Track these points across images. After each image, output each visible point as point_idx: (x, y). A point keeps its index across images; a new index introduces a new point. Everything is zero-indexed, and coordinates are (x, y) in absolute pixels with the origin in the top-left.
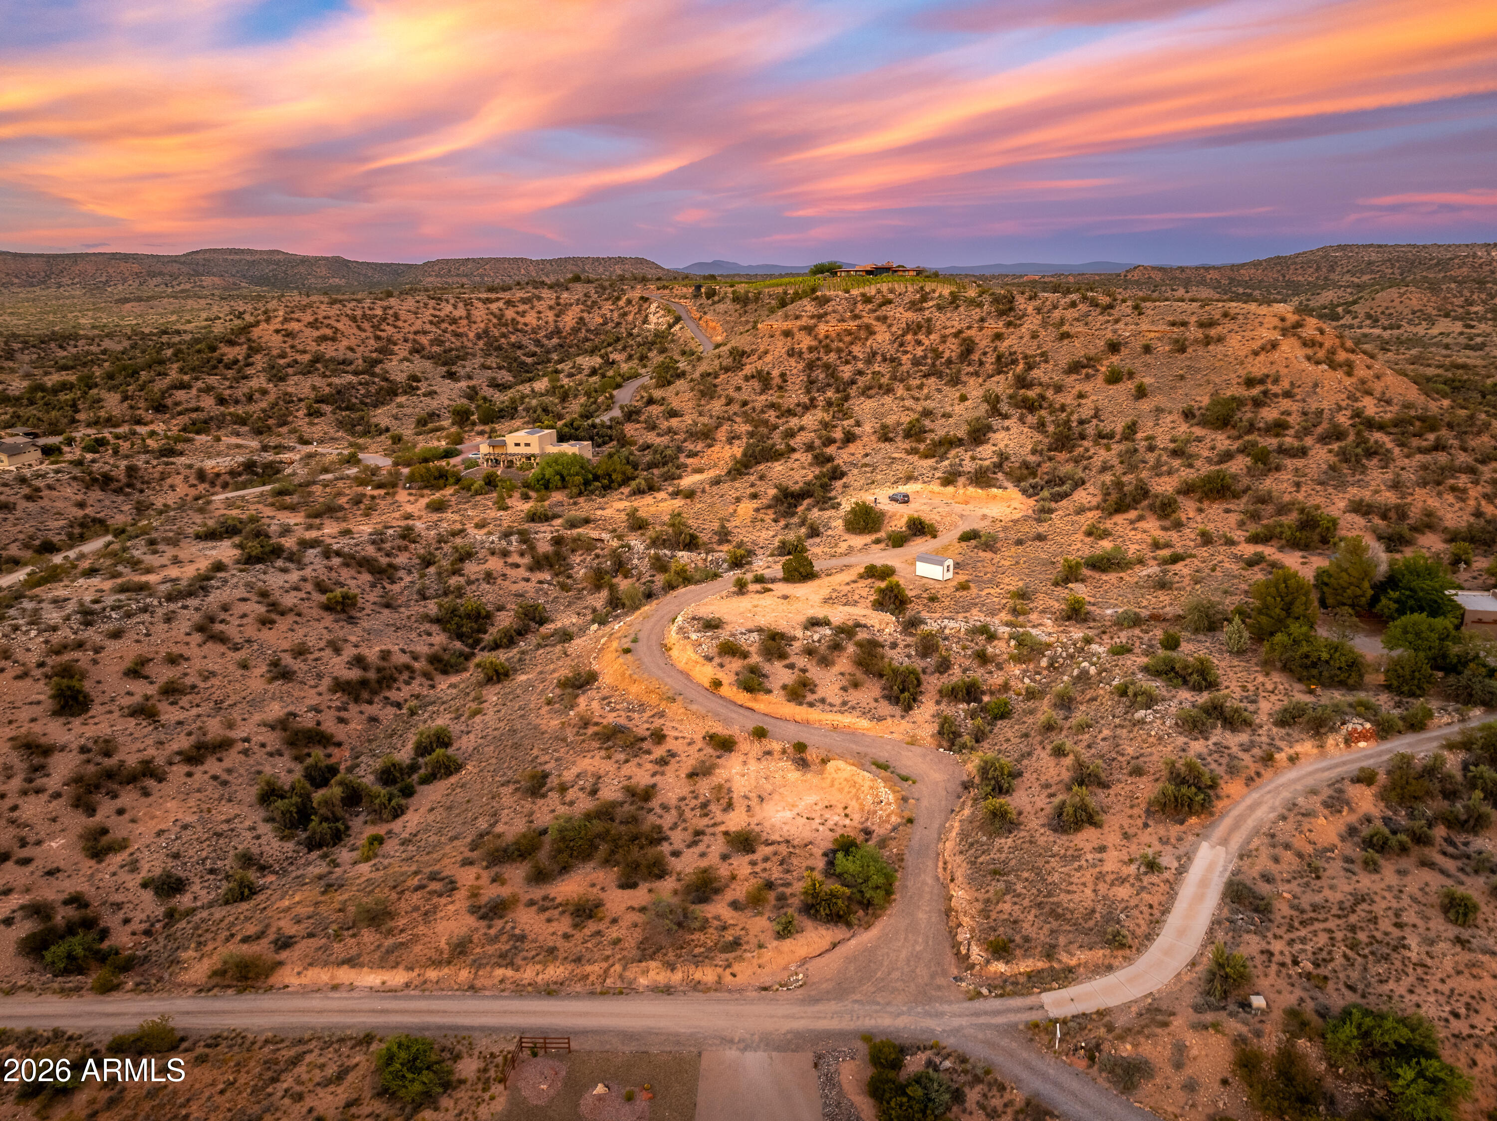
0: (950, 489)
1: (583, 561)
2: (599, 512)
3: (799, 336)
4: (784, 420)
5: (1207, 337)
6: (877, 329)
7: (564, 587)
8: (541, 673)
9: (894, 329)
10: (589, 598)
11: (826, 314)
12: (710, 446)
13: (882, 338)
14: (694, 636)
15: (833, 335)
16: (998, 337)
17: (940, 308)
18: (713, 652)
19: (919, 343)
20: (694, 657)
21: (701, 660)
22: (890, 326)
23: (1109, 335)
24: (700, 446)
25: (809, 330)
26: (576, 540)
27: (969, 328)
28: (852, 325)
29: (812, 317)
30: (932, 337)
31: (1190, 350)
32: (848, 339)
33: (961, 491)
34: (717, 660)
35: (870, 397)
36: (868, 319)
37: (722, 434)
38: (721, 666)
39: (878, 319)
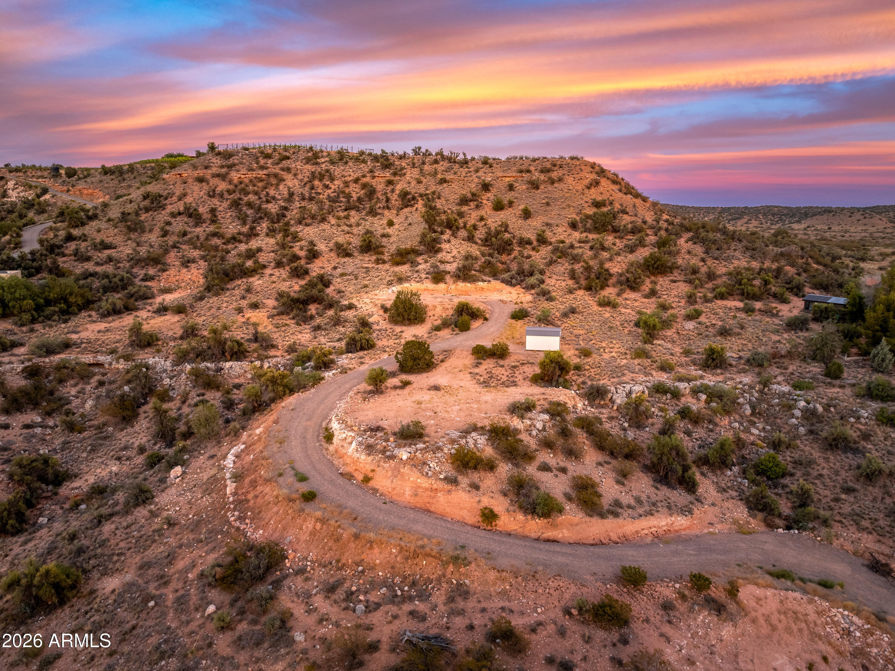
0: (442, 286)
1: (82, 392)
2: (74, 336)
3: (214, 182)
4: (230, 246)
5: (550, 178)
6: (285, 177)
7: (71, 427)
9: (300, 177)
10: (120, 435)
11: (234, 165)
12: (164, 271)
13: (291, 182)
14: (404, 454)
15: (247, 181)
16: (390, 182)
17: (332, 162)
18: (448, 470)
19: (327, 187)
20: (423, 482)
21: (441, 485)
22: (295, 175)
23: (476, 180)
24: (151, 271)
25: (223, 177)
26: (59, 368)
27: (364, 176)
28: (262, 173)
29: (222, 167)
30: (336, 182)
31: (542, 187)
32: (260, 184)
33: (453, 287)
34: (464, 481)
35: (307, 225)
36: (276, 170)
37: (172, 257)
38: (476, 487)
39: (282, 169)
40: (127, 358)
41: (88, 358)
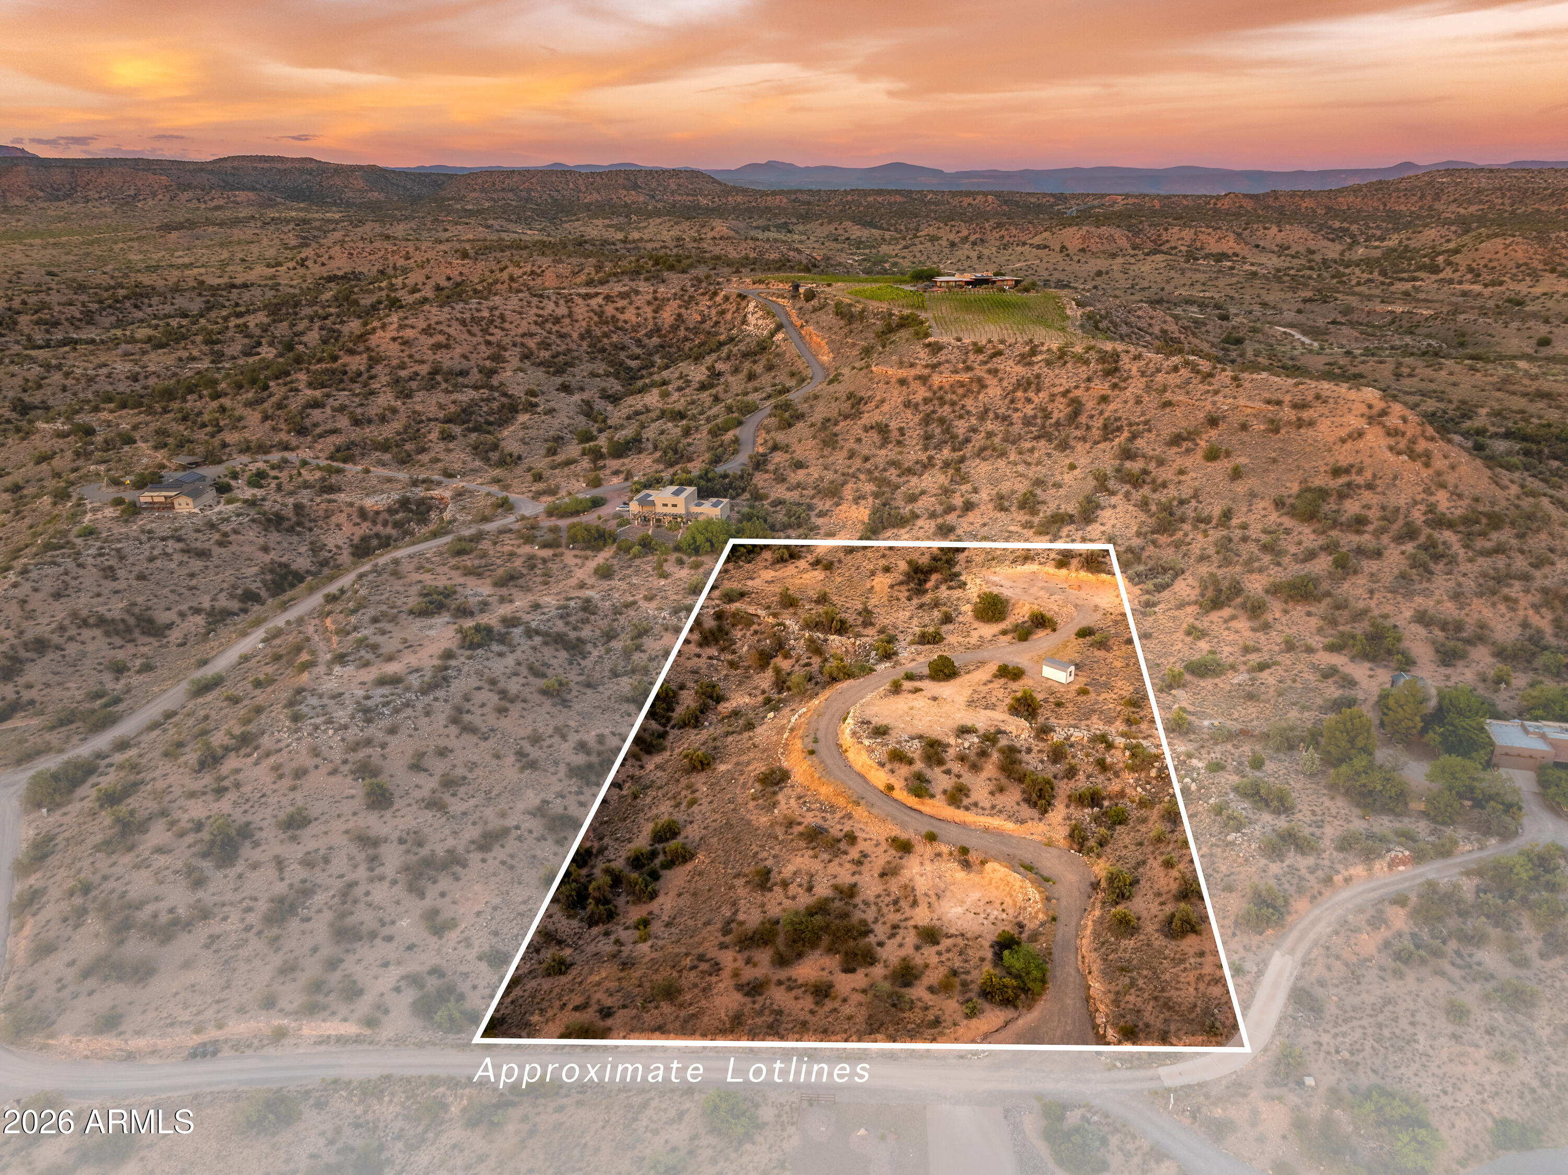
0: (1064, 571)
1: (744, 636)
2: (750, 583)
3: (915, 385)
4: (904, 479)
5: (1299, 419)
6: (988, 382)
7: (732, 665)
8: (738, 764)
9: (1005, 384)
10: (756, 677)
11: (939, 364)
12: (838, 505)
13: (994, 391)
14: (867, 742)
15: (947, 387)
16: (1104, 399)
17: (1049, 363)
18: (884, 757)
19: (1029, 400)
20: (869, 762)
21: (876, 766)
22: (1001, 380)
23: (1209, 407)
24: (828, 504)
25: (923, 379)
26: (734, 615)
27: (1077, 387)
28: (965, 377)
29: (926, 366)
30: (1041, 395)
31: (1283, 431)
32: (961, 391)
33: (1074, 575)
34: (888, 766)
35: (984, 459)
36: (980, 372)
37: (848, 491)
38: (892, 771)
39: (989, 371)
40: (775, 615)
41: (751, 610)
